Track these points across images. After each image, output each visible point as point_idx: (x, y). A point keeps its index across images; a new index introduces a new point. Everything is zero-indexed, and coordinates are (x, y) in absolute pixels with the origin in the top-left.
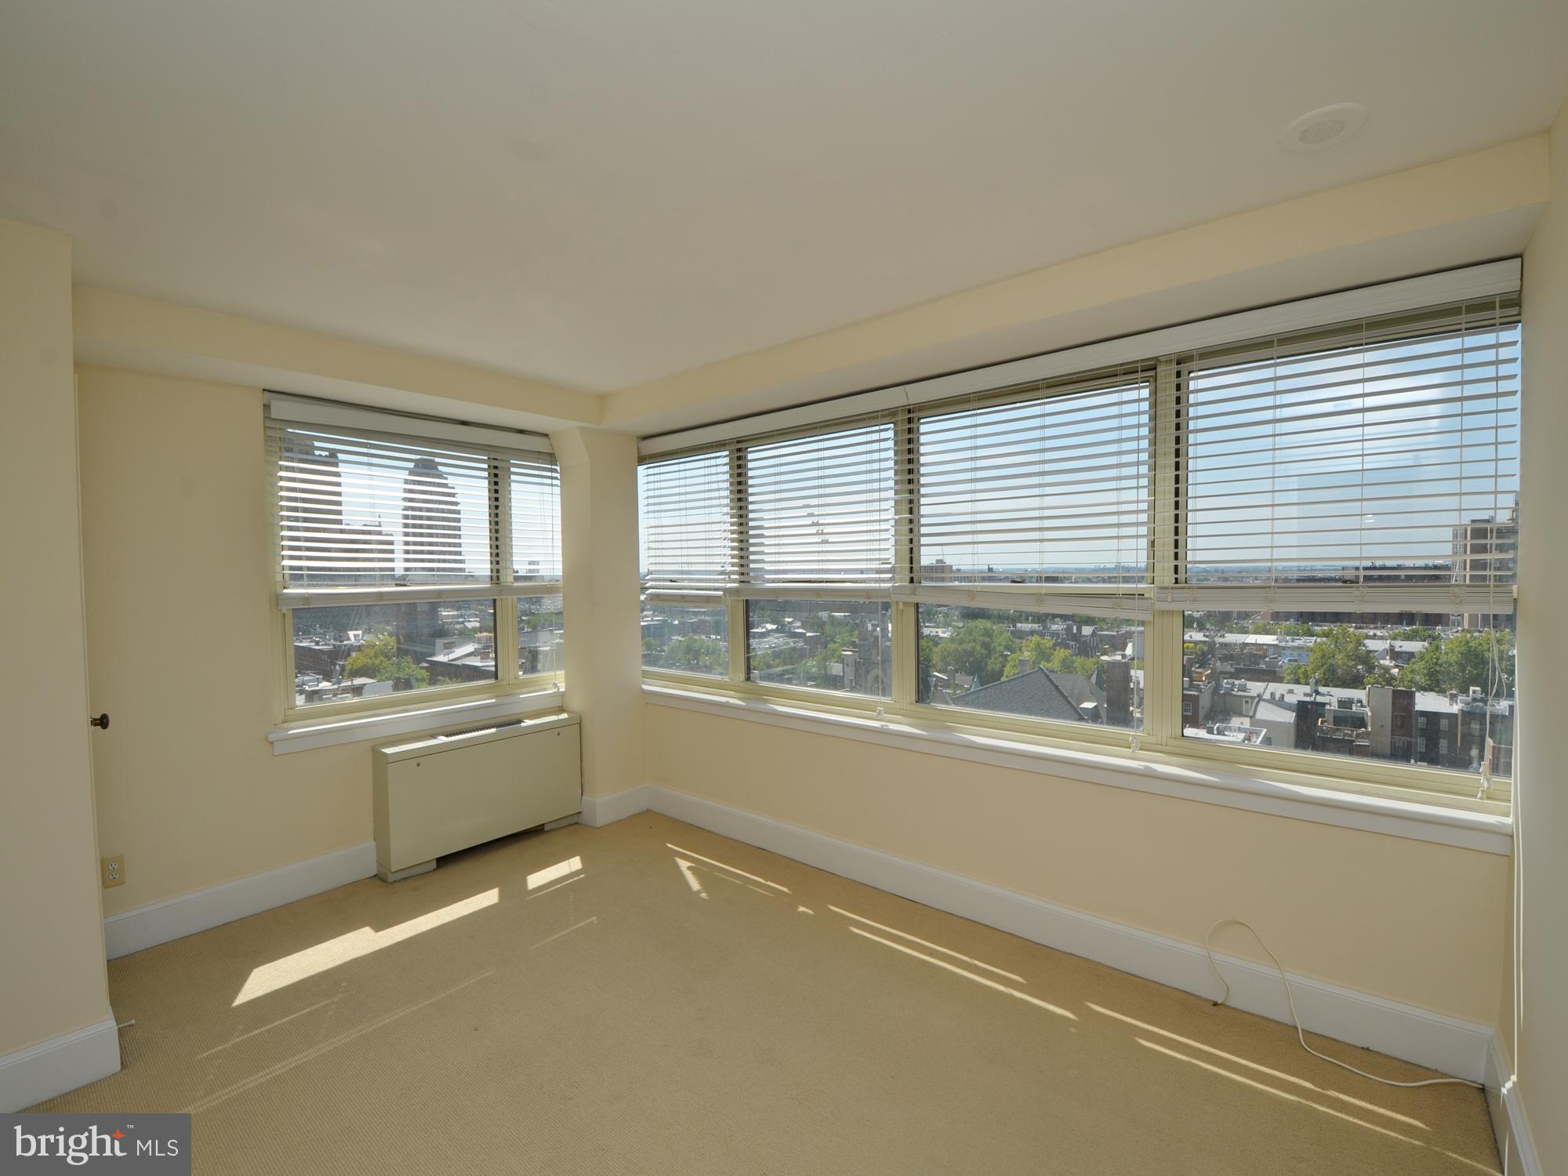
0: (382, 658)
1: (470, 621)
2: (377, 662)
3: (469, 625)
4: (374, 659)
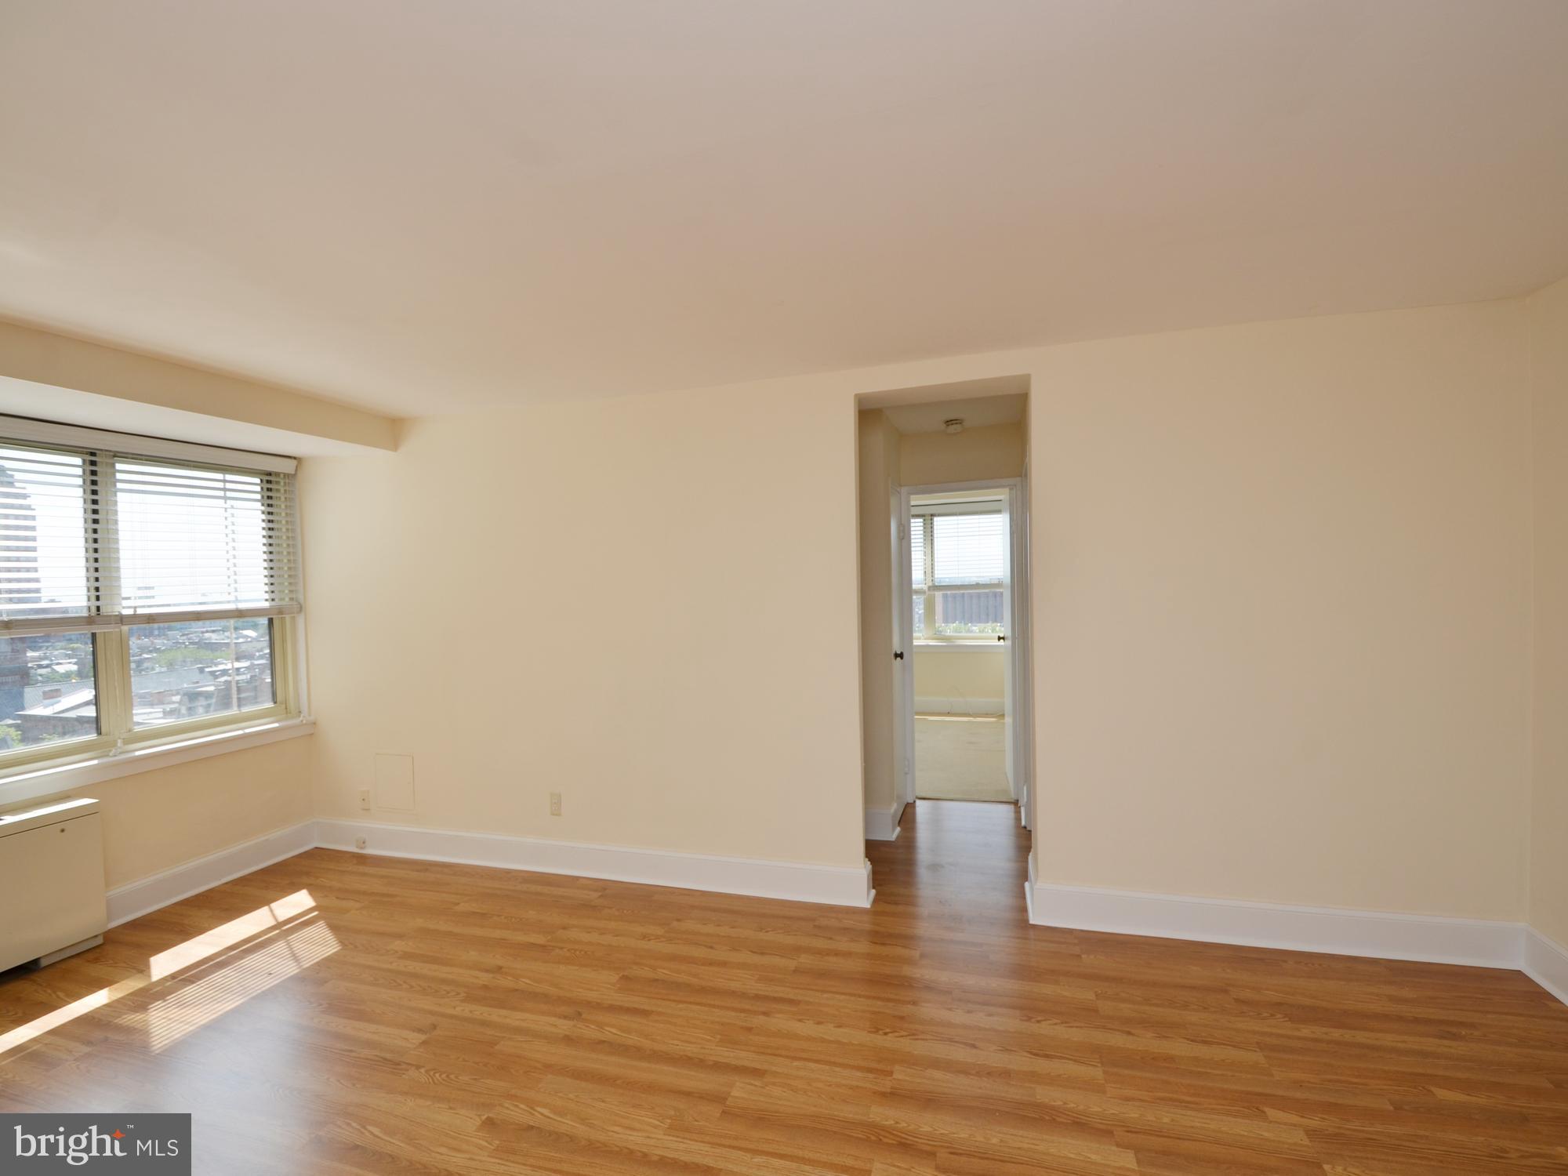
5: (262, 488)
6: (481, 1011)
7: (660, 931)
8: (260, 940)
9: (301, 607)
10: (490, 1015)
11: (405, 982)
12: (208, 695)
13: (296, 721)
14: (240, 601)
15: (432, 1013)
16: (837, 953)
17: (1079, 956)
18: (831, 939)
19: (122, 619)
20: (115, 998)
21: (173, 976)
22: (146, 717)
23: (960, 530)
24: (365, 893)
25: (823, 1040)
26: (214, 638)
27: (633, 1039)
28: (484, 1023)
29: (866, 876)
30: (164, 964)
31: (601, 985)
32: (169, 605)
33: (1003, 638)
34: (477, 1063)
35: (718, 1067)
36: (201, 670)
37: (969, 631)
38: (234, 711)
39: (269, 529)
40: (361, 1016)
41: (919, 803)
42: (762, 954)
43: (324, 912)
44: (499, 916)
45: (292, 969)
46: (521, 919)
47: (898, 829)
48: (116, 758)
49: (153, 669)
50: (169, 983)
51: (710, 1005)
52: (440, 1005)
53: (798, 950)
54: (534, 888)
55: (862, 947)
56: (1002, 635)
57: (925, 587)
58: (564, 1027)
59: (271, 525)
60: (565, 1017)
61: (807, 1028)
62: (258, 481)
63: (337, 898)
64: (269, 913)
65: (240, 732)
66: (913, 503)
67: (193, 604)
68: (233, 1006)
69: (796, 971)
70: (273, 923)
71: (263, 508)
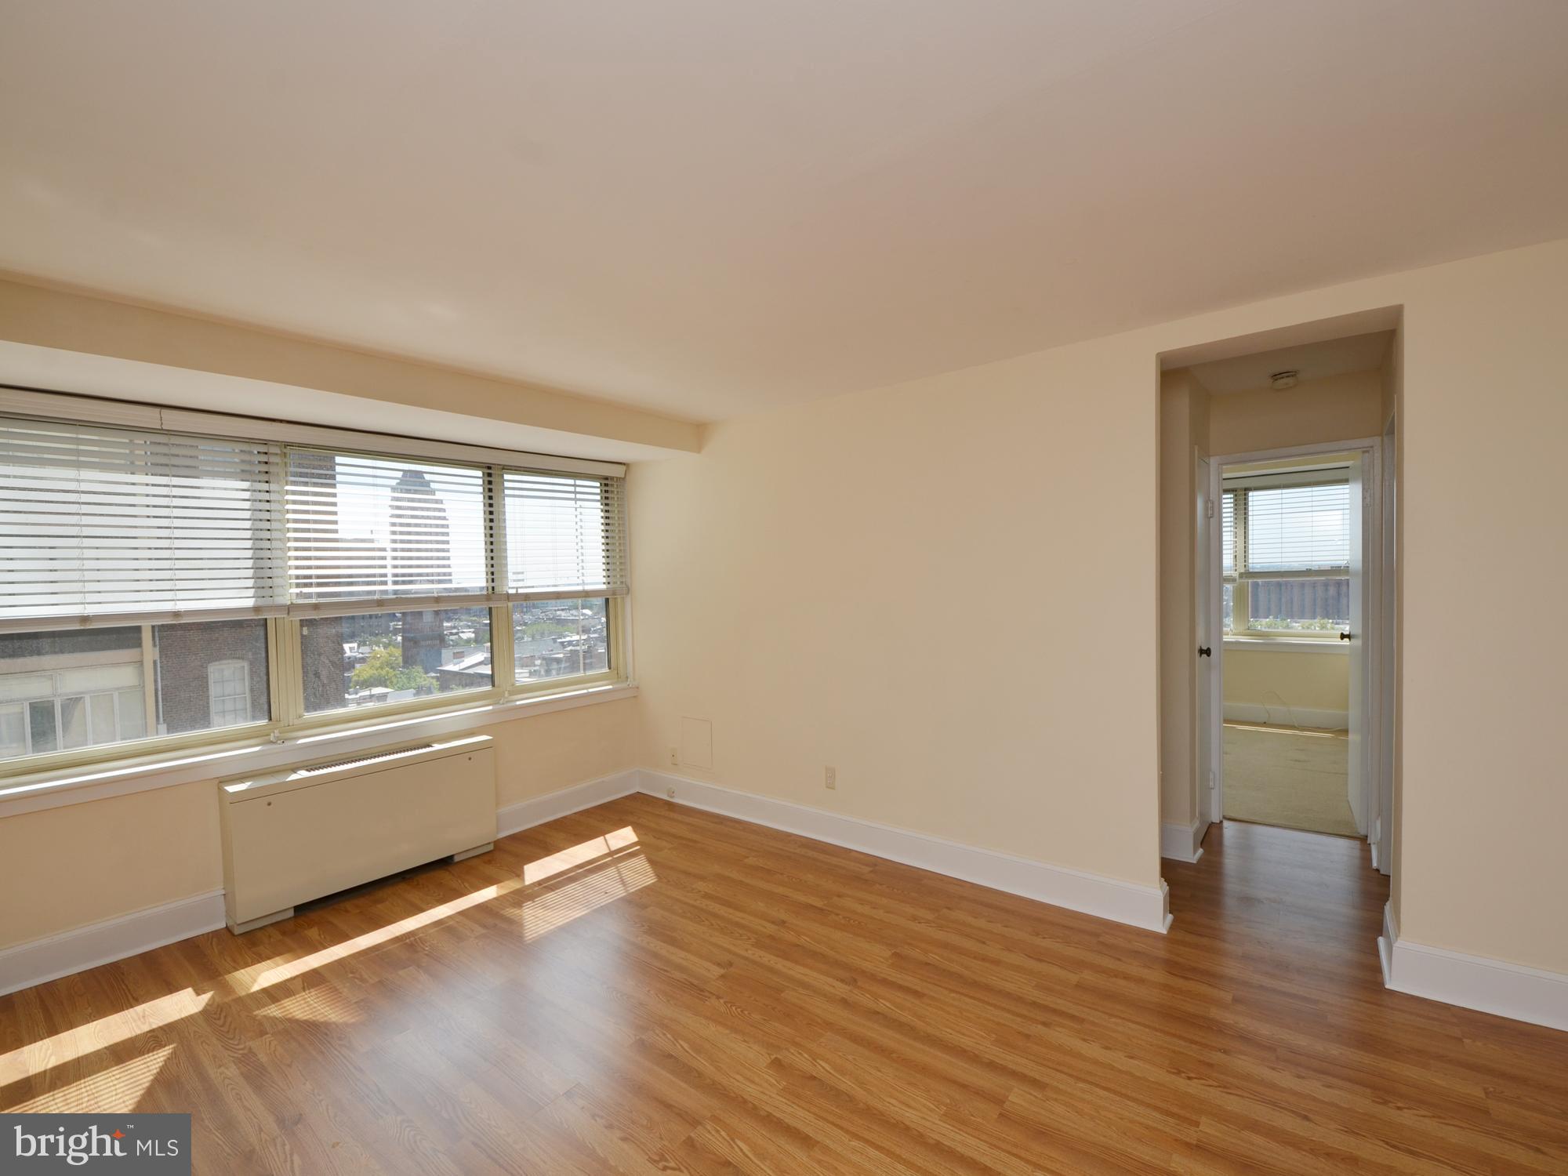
0: (387, 669)
1: (463, 632)
2: (383, 672)
3: (464, 636)
4: (379, 670)
5: (601, 491)
6: (769, 959)
7: (930, 916)
8: (599, 863)
9: (629, 590)
10: (776, 963)
11: (707, 919)
12: (558, 661)
13: (624, 685)
14: (587, 584)
15: (729, 951)
16: (1126, 977)
17: (1460, 1040)
18: (1119, 960)
19: (508, 597)
20: (501, 894)
21: (539, 883)
22: (522, 676)
23: (1284, 506)
24: (674, 836)
25: (1113, 1068)
26: (563, 615)
27: (906, 1017)
28: (771, 970)
29: (1162, 898)
30: (535, 872)
31: (874, 957)
32: (533, 587)
33: (1349, 636)
34: (767, 1006)
35: (992, 1066)
36: (554, 640)
37: (1287, 627)
38: (581, 674)
39: (606, 524)
40: (672, 941)
41: (1226, 824)
42: (1041, 961)
43: (644, 848)
44: (782, 874)
45: (620, 892)
46: (801, 880)
47: (1201, 851)
48: (505, 706)
49: (523, 638)
50: (537, 888)
51: (983, 1002)
52: (734, 945)
53: (1079, 965)
54: (810, 853)
55: (1157, 975)
56: (1346, 633)
57: (1236, 575)
58: (841, 989)
59: (608, 521)
60: (842, 981)
61: (1093, 1050)
62: (598, 484)
63: (655, 837)
64: (604, 842)
65: (585, 691)
66: (1225, 476)
67: (548, 586)
68: (580, 915)
69: (1078, 986)
70: (607, 851)
71: (602, 507)
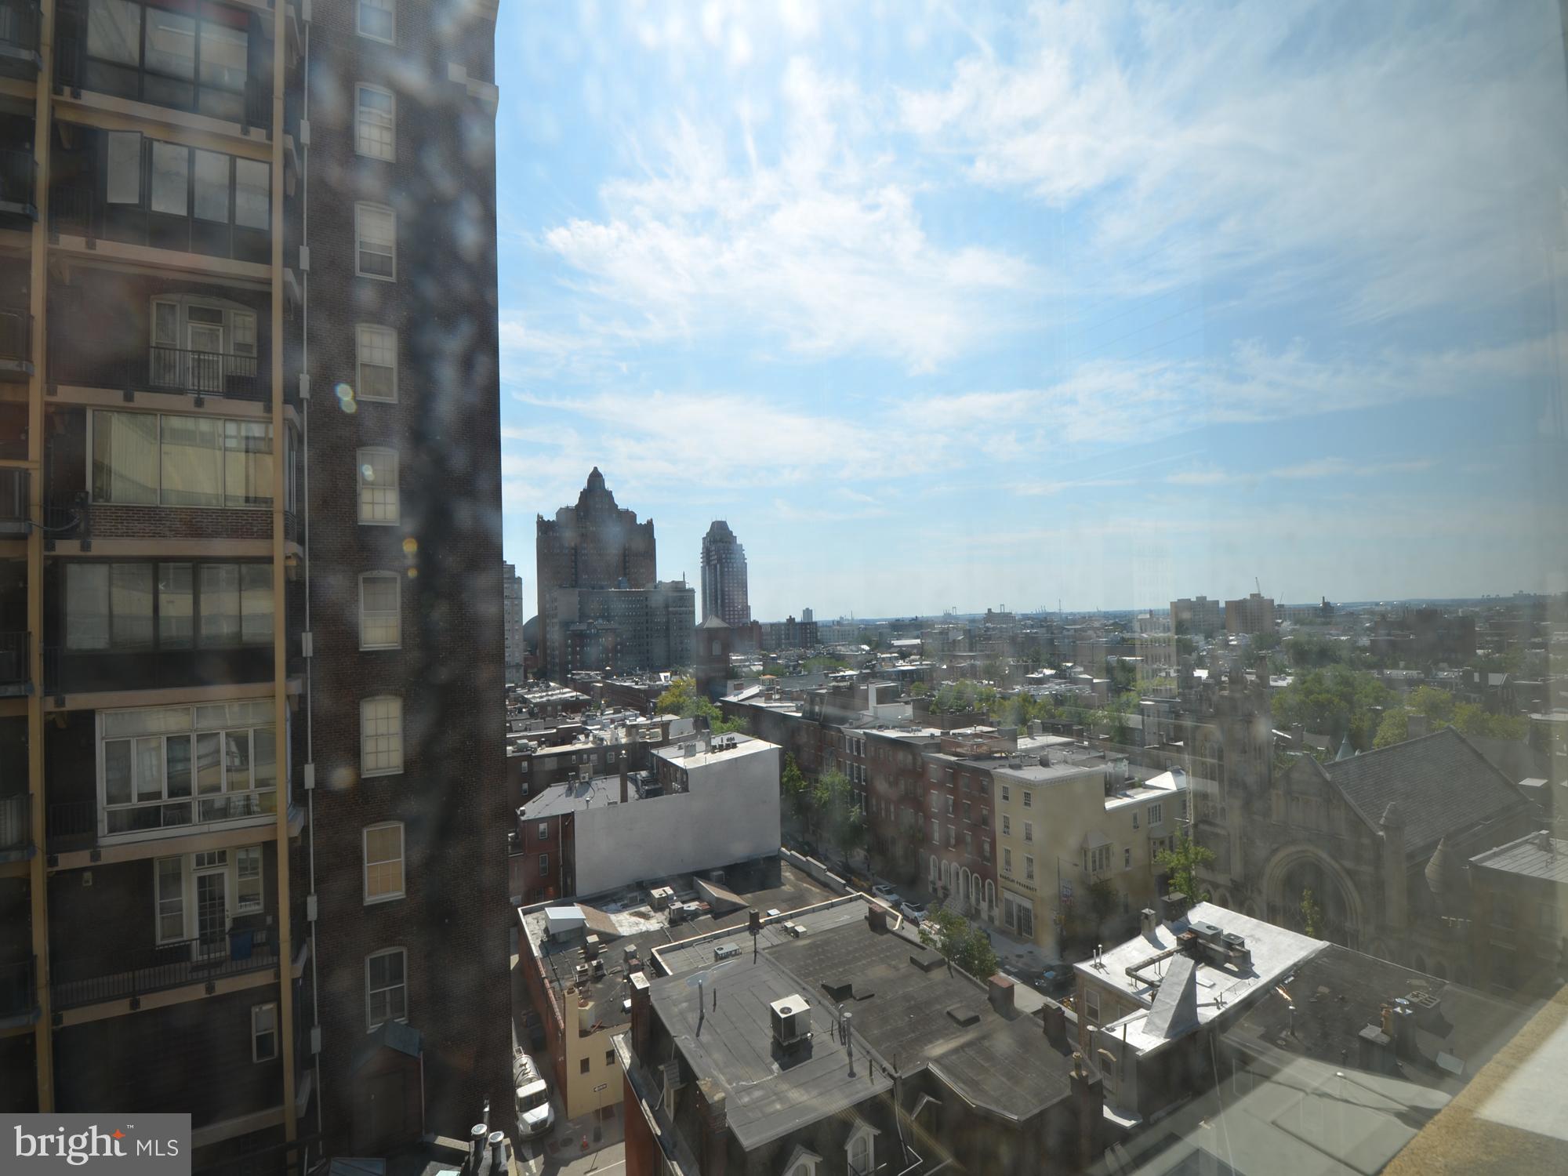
0: (685, 697)
1: (755, 665)
3: (754, 668)
4: (679, 698)
